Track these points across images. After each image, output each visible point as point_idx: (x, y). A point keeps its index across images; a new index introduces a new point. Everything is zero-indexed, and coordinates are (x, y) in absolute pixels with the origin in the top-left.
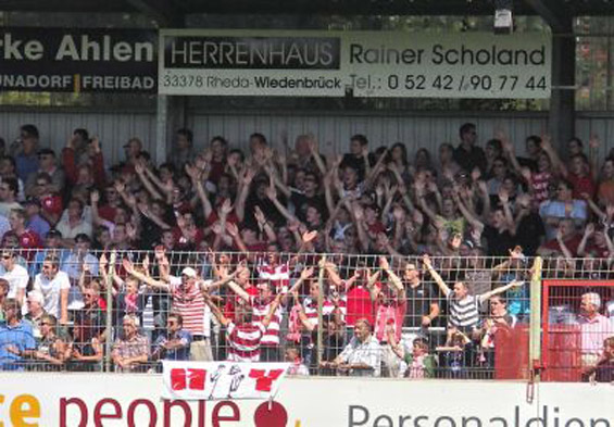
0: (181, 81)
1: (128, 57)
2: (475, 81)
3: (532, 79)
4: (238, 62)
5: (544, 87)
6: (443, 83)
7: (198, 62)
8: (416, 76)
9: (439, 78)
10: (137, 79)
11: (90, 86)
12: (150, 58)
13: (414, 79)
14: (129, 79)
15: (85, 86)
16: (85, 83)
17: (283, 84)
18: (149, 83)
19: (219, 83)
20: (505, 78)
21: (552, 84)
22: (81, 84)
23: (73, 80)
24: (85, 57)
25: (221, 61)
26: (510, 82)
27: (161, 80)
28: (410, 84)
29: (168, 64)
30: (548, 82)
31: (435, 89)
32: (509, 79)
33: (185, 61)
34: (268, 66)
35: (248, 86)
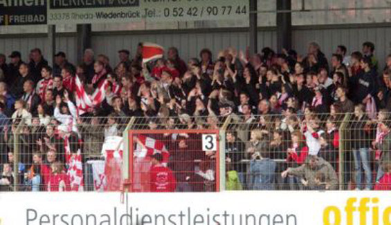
0: (58, 16)
1: (31, 4)
2: (209, 10)
3: (239, 8)
4: (87, 4)
5: (245, 12)
6: (193, 12)
7: (67, 5)
8: (178, 8)
9: (190, 9)
10: (36, 16)
11: (13, 21)
12: (42, 3)
13: (177, 10)
14: (32, 16)
15: (10, 21)
16: (11, 19)
17: (110, 16)
18: (42, 18)
19: (78, 17)
20: (225, 7)
21: (250, 10)
22: (9, 20)
23: (4, 18)
24: (10, 5)
25: (78, 4)
26: (227, 9)
27: (49, 16)
28: (175, 13)
29: (52, 7)
30: (248, 9)
31: (189, 16)
32: (227, 8)
33: (60, 4)
34: (102, 6)
35: (92, 18)
